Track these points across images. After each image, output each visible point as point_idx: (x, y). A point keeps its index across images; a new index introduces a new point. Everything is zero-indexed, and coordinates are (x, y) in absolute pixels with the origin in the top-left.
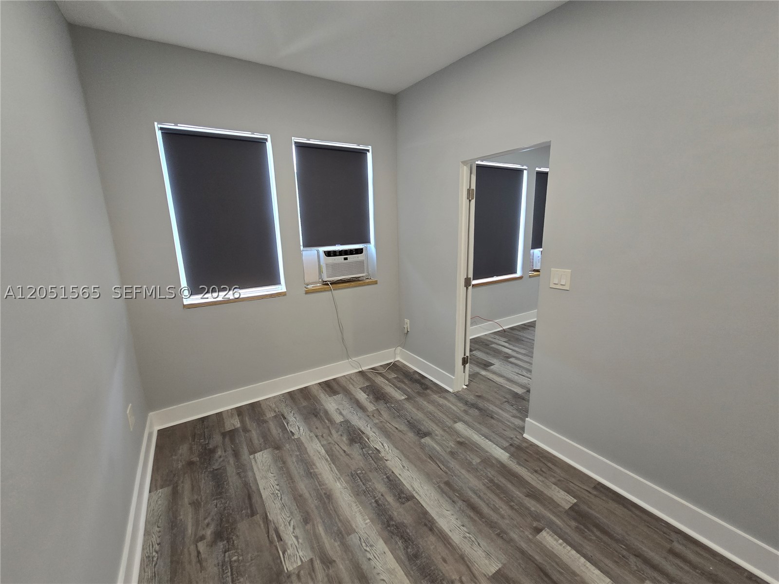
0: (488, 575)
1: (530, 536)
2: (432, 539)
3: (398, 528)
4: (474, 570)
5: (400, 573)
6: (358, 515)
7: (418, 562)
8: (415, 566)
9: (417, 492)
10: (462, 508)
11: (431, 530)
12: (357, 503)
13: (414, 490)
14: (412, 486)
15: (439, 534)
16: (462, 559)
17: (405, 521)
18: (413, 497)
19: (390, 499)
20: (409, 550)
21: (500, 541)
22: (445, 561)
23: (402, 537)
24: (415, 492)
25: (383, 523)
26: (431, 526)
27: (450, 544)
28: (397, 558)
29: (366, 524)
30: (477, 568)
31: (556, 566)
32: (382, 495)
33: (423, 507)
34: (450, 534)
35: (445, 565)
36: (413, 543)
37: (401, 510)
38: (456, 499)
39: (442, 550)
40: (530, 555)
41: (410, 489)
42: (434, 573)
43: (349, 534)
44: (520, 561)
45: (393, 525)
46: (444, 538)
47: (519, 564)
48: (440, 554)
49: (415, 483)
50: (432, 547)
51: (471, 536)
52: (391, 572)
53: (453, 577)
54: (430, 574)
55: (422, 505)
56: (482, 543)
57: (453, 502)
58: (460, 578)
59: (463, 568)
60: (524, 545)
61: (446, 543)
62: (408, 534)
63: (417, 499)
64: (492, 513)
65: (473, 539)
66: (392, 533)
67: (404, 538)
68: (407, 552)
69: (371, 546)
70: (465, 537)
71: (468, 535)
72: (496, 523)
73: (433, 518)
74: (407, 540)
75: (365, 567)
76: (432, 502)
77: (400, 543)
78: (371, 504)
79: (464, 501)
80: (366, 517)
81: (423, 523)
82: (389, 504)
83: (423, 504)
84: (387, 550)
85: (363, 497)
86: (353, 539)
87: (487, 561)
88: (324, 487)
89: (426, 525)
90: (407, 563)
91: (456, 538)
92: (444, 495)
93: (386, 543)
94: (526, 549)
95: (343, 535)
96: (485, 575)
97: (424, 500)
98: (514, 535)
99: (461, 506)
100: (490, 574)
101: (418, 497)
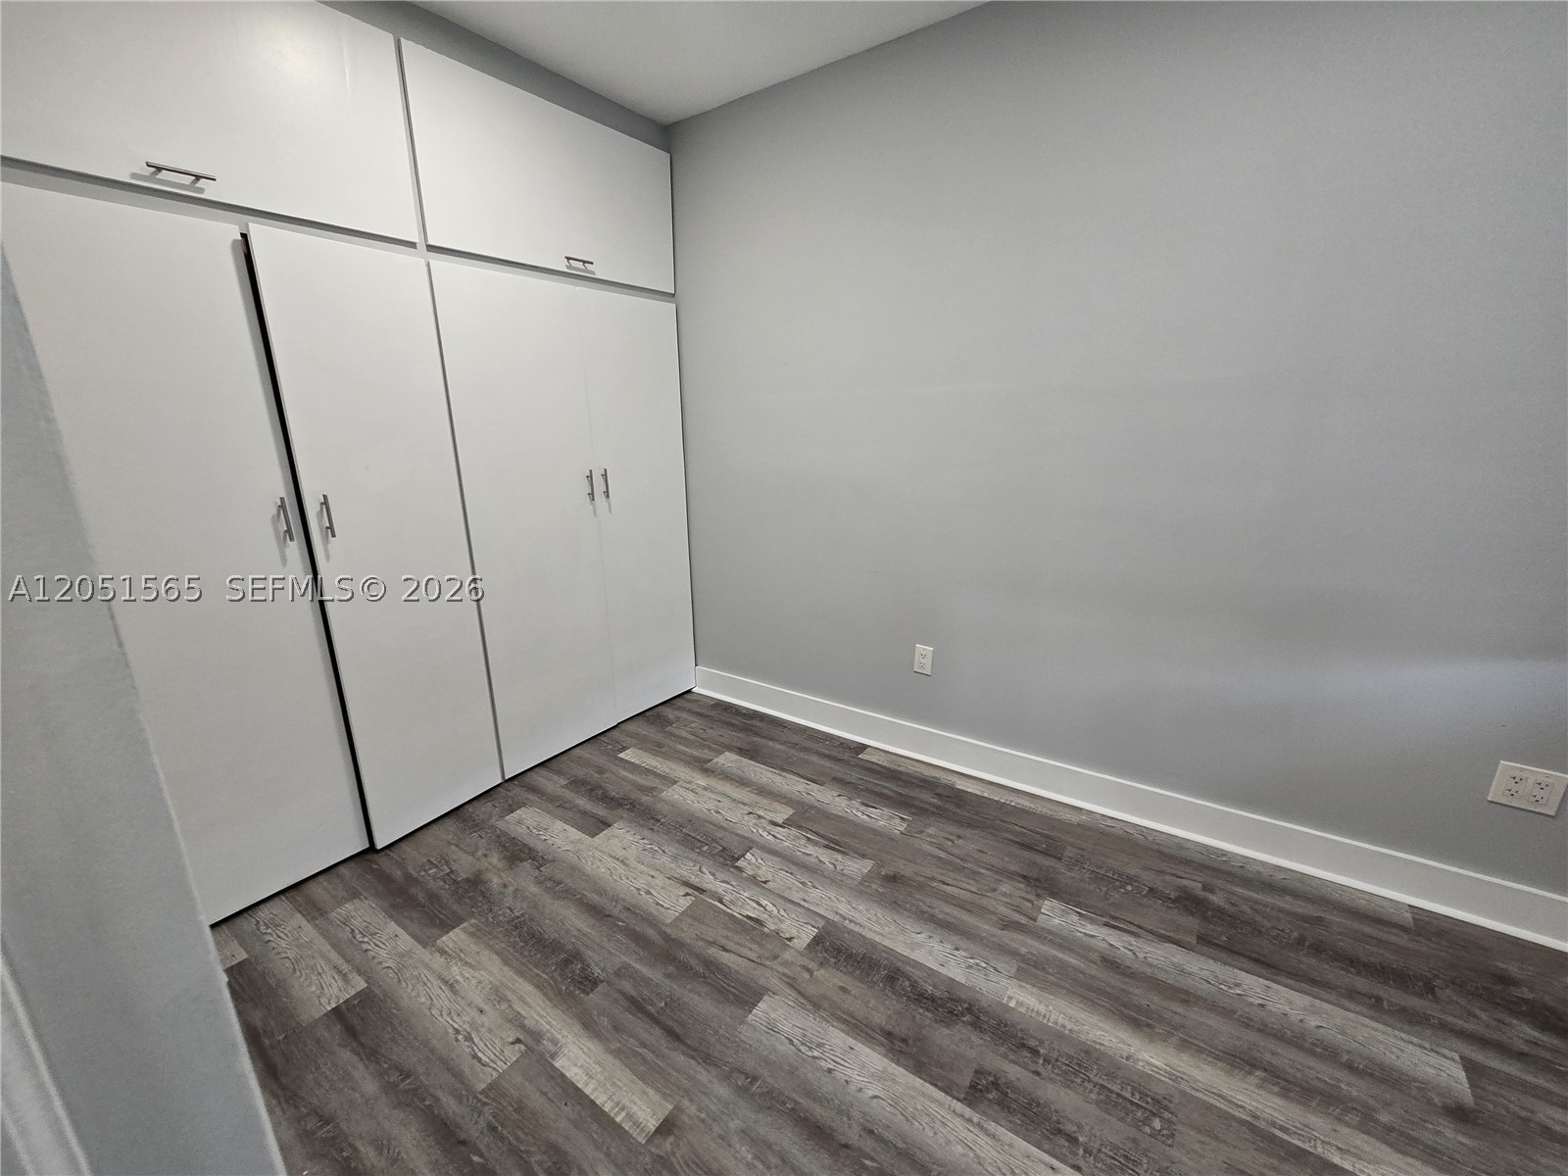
0: (770, 996)
1: (686, 1103)
2: (879, 1019)
3: (951, 1012)
4: (794, 994)
5: (902, 949)
6: (1042, 1008)
7: (884, 973)
8: (885, 966)
9: (970, 1120)
10: (845, 1119)
11: (889, 1035)
12: (1067, 1032)
13: (978, 1124)
14: (993, 1137)
15: (871, 1032)
16: (815, 1004)
17: (946, 1031)
18: (968, 1101)
19: (1013, 1072)
20: (907, 983)
21: (750, 1065)
22: (843, 989)
23: (933, 999)
24: (975, 1120)
25: (982, 1010)
26: (893, 1043)
27: (845, 1021)
28: (917, 964)
29: (1010, 998)
30: (789, 999)
31: (649, 1056)
32: (1038, 1074)
33: (932, 1084)
34: (851, 1041)
35: (841, 984)
36: (908, 997)
37: (972, 1054)
38: (868, 1145)
39: (855, 1006)
40: (694, 1058)
41: (992, 1126)
42: (853, 965)
43: (1019, 969)
44: (712, 1040)
45: (963, 1015)
46: (858, 1027)
47: (716, 1032)
48: (855, 997)
49: (995, 1153)
50: (873, 1002)
51: (810, 1053)
52: (914, 946)
53: (822, 971)
54: (859, 962)
55: (936, 1086)
56: (785, 1048)
57: (871, 1132)
58: (812, 974)
59: (811, 990)
60: (703, 1075)
61: (853, 1021)
62: (928, 1010)
63: (958, 1100)
64: (773, 1136)
65: (803, 1048)
66: (952, 1000)
67: (927, 998)
68: (909, 980)
69: (970, 967)
70: (820, 1045)
71: (816, 1054)
72: (760, 1109)
73: (898, 1063)
74: (921, 998)
75: (954, 938)
76: (919, 1107)
77: (930, 989)
78: (1041, 1042)
79: (846, 1146)
80: (1023, 1010)
81: (910, 1042)
82: (1005, 1056)
83: (937, 1090)
84: (942, 970)
85: (1071, 1052)
86: (1008, 966)
87: (773, 1015)
88: (1174, 1040)
89: (904, 1041)
90: (899, 964)
91: (837, 1038)
92: (900, 1145)
93: (953, 980)
94: (699, 1068)
95: (1028, 964)
96: (774, 993)
97: (940, 1104)
98: (722, 1090)
99: (850, 1126)
100: (766, 997)
101: (959, 1106)
